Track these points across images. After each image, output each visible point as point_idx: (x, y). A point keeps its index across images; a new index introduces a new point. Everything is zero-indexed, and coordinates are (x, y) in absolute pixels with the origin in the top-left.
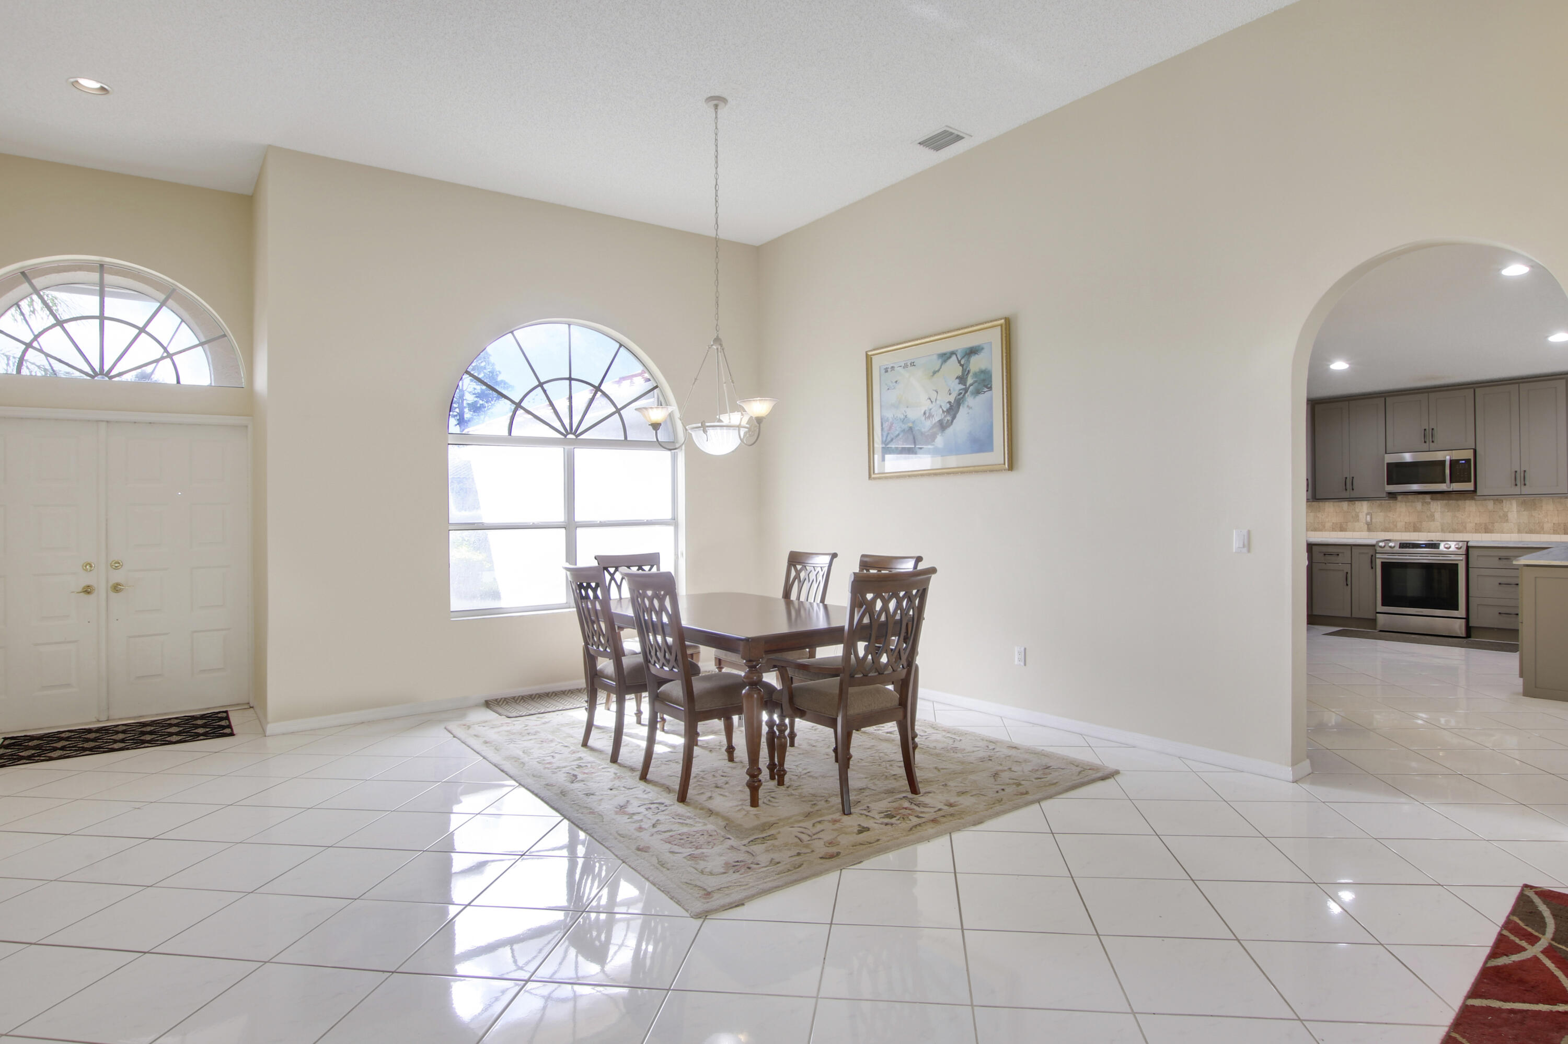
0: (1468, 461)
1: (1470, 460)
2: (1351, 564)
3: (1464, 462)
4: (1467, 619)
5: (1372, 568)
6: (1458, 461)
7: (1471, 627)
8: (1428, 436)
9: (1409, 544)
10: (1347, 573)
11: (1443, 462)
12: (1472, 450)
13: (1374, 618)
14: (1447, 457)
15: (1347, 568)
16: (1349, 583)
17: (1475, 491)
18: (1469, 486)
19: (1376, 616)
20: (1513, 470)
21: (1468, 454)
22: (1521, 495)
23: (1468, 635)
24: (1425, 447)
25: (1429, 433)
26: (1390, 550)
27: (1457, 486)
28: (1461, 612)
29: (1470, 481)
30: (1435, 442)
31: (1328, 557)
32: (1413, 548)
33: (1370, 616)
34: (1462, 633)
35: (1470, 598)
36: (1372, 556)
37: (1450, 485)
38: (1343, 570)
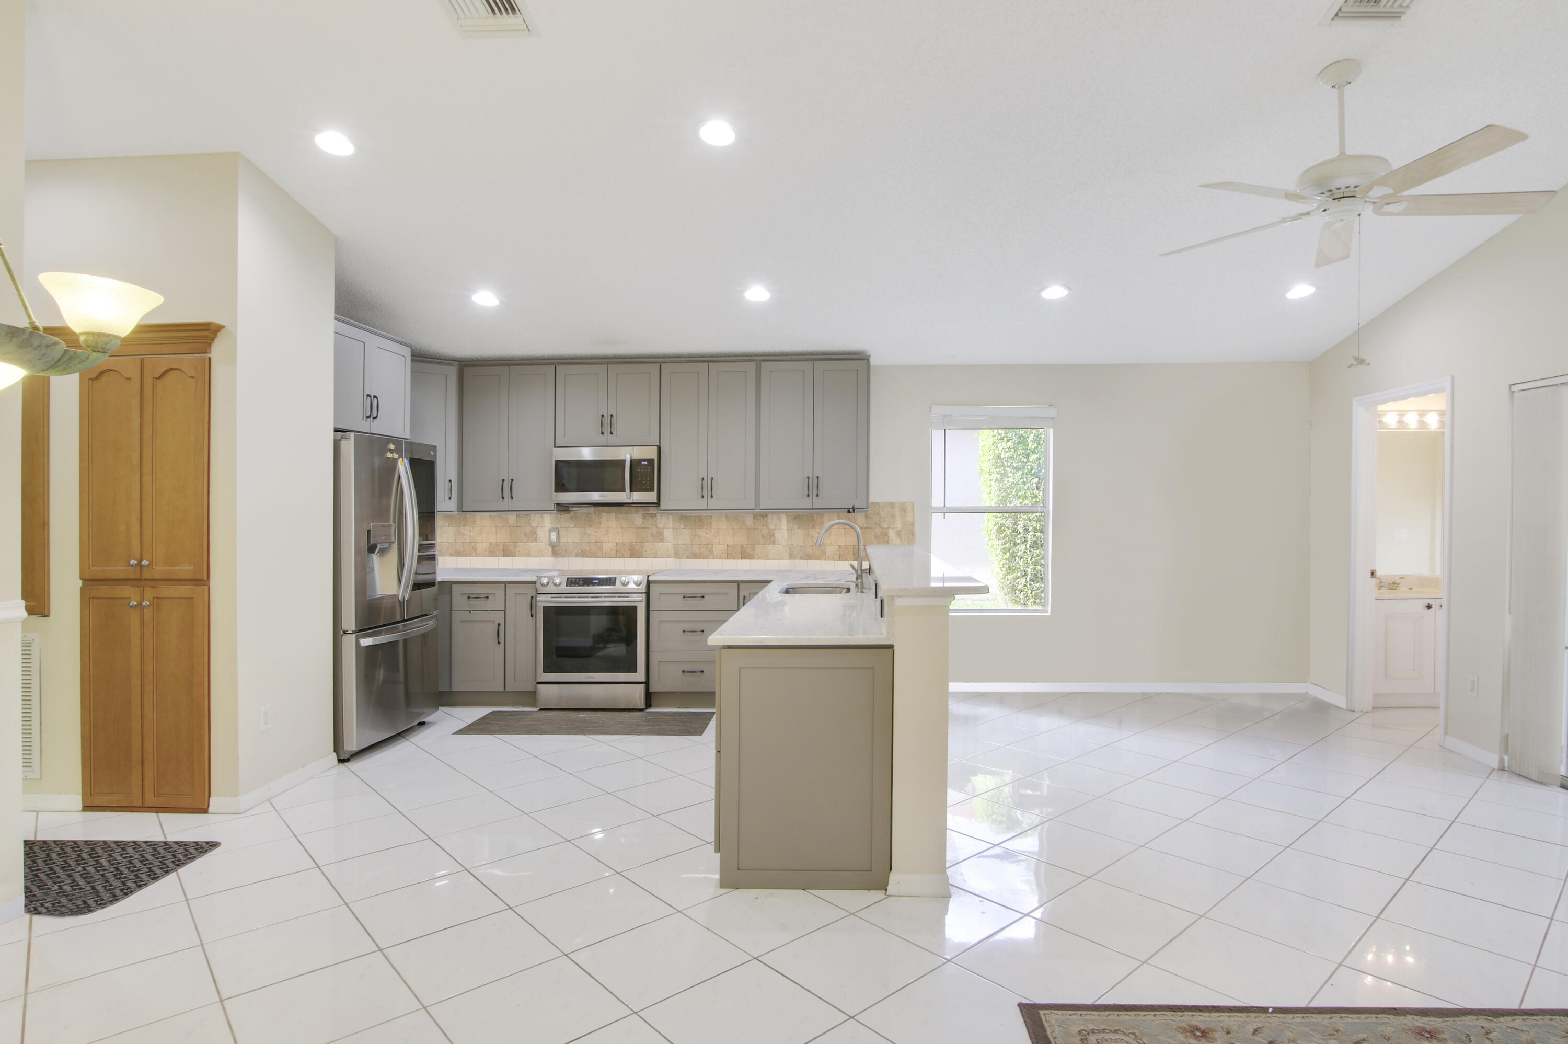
0: (651, 462)
1: (654, 460)
2: (505, 611)
3: (646, 463)
4: (647, 683)
5: (532, 616)
6: (639, 461)
7: (651, 692)
8: (607, 424)
9: (579, 579)
10: (499, 625)
11: (621, 463)
12: (656, 447)
13: (534, 690)
14: (627, 455)
15: (499, 617)
16: (502, 639)
17: (658, 504)
18: (651, 497)
19: (536, 686)
20: (700, 477)
21: (651, 454)
22: (707, 510)
23: (648, 704)
24: (602, 439)
25: (607, 420)
26: (555, 589)
27: (638, 497)
28: (640, 675)
29: (653, 491)
30: (614, 433)
31: (473, 602)
32: (583, 585)
33: (528, 687)
34: (640, 702)
35: (650, 652)
36: (532, 597)
37: (631, 495)
38: (494, 621)
